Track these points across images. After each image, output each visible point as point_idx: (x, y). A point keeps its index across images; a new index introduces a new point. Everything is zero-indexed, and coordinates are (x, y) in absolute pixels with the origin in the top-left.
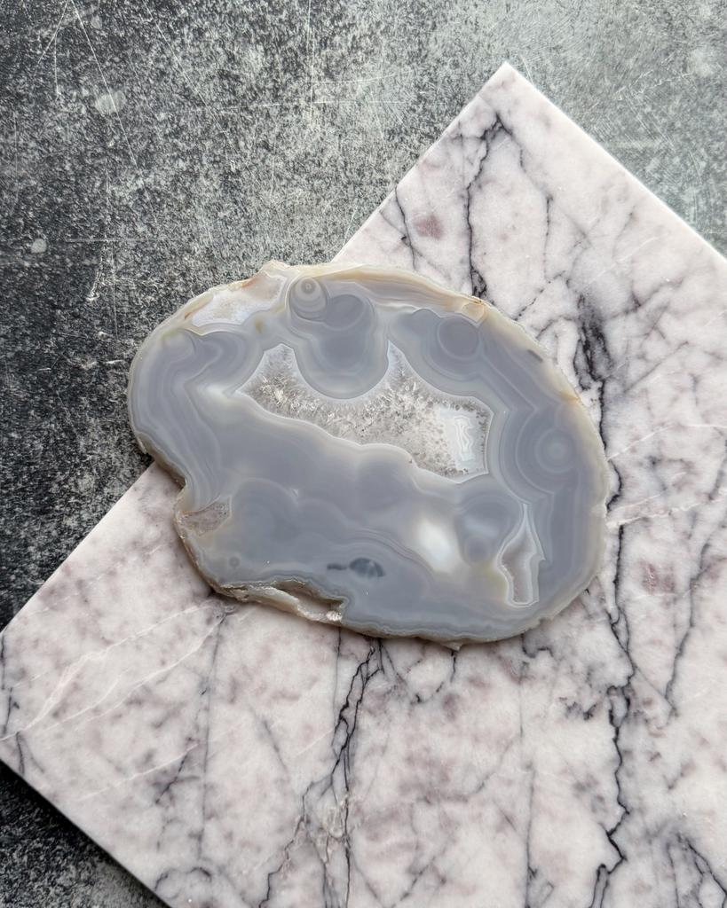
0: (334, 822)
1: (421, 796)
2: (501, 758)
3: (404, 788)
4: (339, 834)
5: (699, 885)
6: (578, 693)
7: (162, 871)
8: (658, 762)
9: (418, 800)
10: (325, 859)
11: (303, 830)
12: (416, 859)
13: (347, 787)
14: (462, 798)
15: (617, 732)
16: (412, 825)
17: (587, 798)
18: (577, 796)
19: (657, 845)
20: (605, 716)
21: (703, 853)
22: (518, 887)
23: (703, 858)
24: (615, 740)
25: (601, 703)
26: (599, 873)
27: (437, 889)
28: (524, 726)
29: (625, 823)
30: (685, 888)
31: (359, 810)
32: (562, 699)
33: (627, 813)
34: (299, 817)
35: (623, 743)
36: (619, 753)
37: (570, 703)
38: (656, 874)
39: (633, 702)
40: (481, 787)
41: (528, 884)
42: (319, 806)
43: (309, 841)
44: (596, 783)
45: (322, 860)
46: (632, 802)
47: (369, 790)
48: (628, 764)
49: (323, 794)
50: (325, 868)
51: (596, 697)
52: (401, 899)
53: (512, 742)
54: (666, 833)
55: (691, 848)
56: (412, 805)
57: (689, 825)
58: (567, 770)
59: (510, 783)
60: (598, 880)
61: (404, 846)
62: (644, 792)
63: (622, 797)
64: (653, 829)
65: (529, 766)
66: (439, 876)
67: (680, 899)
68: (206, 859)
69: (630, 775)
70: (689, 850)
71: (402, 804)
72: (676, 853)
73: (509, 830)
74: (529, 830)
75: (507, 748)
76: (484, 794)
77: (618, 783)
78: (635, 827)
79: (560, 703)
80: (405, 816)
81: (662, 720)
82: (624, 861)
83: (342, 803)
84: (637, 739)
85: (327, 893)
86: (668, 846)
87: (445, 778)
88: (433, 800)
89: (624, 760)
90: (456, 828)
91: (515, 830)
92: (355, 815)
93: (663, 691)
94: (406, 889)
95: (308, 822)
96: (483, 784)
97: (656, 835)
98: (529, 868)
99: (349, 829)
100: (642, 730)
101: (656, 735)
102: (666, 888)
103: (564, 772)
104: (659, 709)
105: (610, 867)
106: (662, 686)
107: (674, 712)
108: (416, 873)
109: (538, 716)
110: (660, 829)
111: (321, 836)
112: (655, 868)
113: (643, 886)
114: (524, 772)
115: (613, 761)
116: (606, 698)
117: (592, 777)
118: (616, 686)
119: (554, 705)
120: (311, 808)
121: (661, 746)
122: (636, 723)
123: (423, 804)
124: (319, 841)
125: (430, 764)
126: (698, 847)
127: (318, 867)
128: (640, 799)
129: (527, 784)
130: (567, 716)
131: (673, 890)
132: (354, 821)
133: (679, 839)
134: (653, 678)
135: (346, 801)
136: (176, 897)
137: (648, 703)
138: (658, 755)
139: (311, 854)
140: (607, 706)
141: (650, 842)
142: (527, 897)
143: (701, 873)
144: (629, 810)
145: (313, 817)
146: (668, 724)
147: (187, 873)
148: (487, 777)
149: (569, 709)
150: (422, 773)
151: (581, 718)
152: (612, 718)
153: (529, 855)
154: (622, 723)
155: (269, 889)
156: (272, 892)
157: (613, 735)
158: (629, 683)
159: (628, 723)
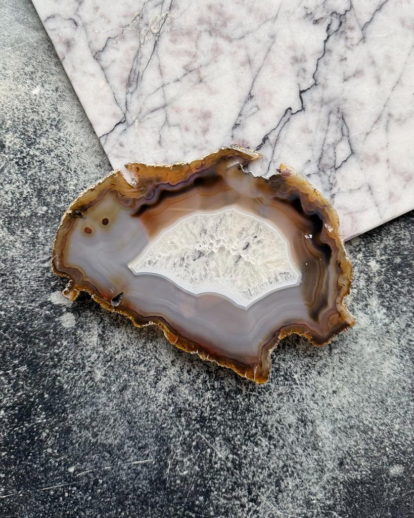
0: (155, 24)
1: (208, 30)
2: (260, 26)
3: (201, 21)
4: (156, 31)
5: (339, 142)
6: (315, 8)
7: (53, 13)
8: (344, 62)
9: (206, 31)
10: (142, 42)
11: (137, 21)
12: (191, 63)
13: (170, 8)
14: (229, 39)
15: (328, 37)
16: (196, 43)
17: (297, 67)
18: (292, 64)
19: (325, 110)
20: (325, 26)
21: (349, 124)
22: (240, 101)
23: (347, 127)
24: (326, 41)
25: (326, 19)
26: (286, 112)
27: (196, 84)
28: (279, 14)
29: (312, 89)
30: (330, 140)
31: (171, 23)
32: (305, 8)
33: (316, 84)
34: (138, 13)
35: (329, 44)
36: (324, 50)
37: (309, 12)
38: (317, 126)
39: (343, 25)
40: (243, 37)
41: (246, 102)
42: (151, 12)
43: (138, 29)
44: (305, 61)
45: (140, 42)
46: (321, 80)
47: (181, 14)
48: (327, 57)
49: (156, 6)
50: (140, 47)
51: (324, 14)
52: (174, 82)
53: (268, 20)
54: (332, 105)
55: (343, 119)
56: (201, 32)
57: (347, 106)
58: (292, 47)
59: (259, 41)
60: (284, 115)
61: (187, 53)
62: (329, 77)
63: (316, 74)
64: (326, 99)
65: (273, 37)
66: (199, 77)
67: (325, 144)
68: (79, 16)
69: (326, 64)
70: (341, 119)
71: (196, 29)
72: (333, 118)
73: (248, 67)
74: (258, 72)
75: (265, 22)
76: (242, 42)
77: (317, 65)
78: (316, 94)
79: (303, 10)
80: (195, 36)
81: (356, 41)
82: (303, 111)
83: (164, 15)
84: (337, 46)
85: (136, 61)
86: (330, 113)
87: (225, 25)
88: (213, 34)
89: (325, 55)
90: (220, 55)
91: (251, 68)
92: (168, 25)
93: (362, 26)
94: (179, 77)
95: (142, 18)
96: (244, 36)
97: (327, 103)
98: (250, 93)
99: (162, 30)
100: (342, 42)
101: (349, 48)
102: (320, 135)
103: (290, 47)
104: (356, 35)
105: (294, 111)
106: (363, 23)
107: (363, 39)
108: (188, 70)
109: (289, 12)
110: (330, 101)
111: (145, 28)
112: (319, 121)
113: (308, 129)
114: (269, 39)
115: (320, 52)
116: (330, 17)
117: (304, 57)
118: (338, 13)
119: (300, 9)
120: (146, 11)
121: (349, 54)
122: (340, 37)
123: (208, 33)
124: (143, 30)
125: (220, 14)
126: (346, 119)
127: (137, 45)
128: (326, 79)
129: (268, 45)
130: (304, 18)
131: (323, 138)
132: (166, 28)
133: (338, 111)
134: (359, 16)
135: (167, 15)
136: (54, 30)
137: (352, 29)
138: (346, 59)
139: (136, 36)
140: (328, 21)
141: (322, 106)
142: (242, 109)
143: (343, 135)
144: (317, 83)
145: (145, 16)
146: (357, 44)
147: (65, 19)
148: (248, 33)
149: (307, 14)
150: (213, 17)
151: (312, 22)
152: (328, 29)
153: (252, 86)
154: (333, 34)
155: (106, 46)
156: (106, 48)
157: (325, 38)
158: (345, 14)
159: (336, 35)
